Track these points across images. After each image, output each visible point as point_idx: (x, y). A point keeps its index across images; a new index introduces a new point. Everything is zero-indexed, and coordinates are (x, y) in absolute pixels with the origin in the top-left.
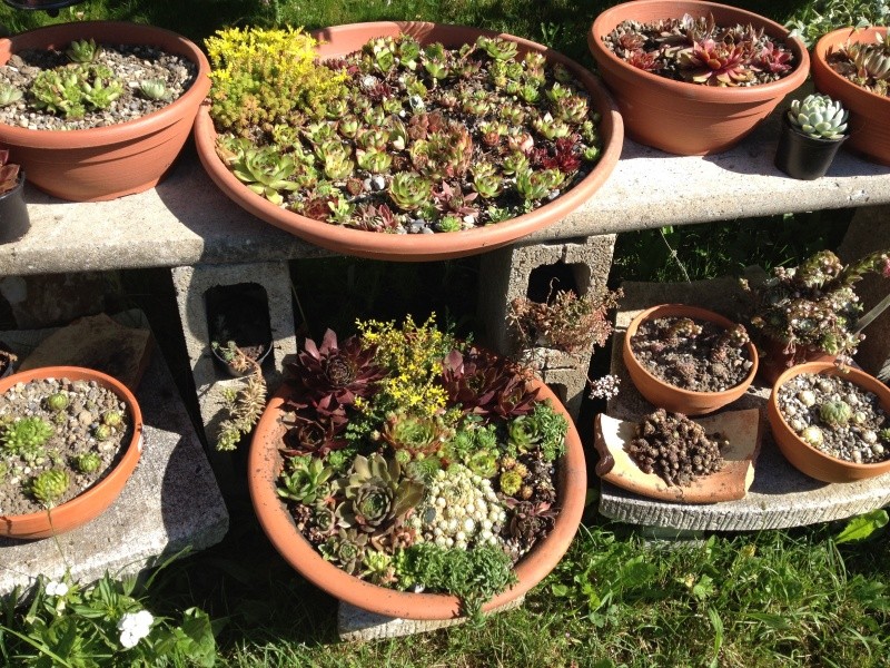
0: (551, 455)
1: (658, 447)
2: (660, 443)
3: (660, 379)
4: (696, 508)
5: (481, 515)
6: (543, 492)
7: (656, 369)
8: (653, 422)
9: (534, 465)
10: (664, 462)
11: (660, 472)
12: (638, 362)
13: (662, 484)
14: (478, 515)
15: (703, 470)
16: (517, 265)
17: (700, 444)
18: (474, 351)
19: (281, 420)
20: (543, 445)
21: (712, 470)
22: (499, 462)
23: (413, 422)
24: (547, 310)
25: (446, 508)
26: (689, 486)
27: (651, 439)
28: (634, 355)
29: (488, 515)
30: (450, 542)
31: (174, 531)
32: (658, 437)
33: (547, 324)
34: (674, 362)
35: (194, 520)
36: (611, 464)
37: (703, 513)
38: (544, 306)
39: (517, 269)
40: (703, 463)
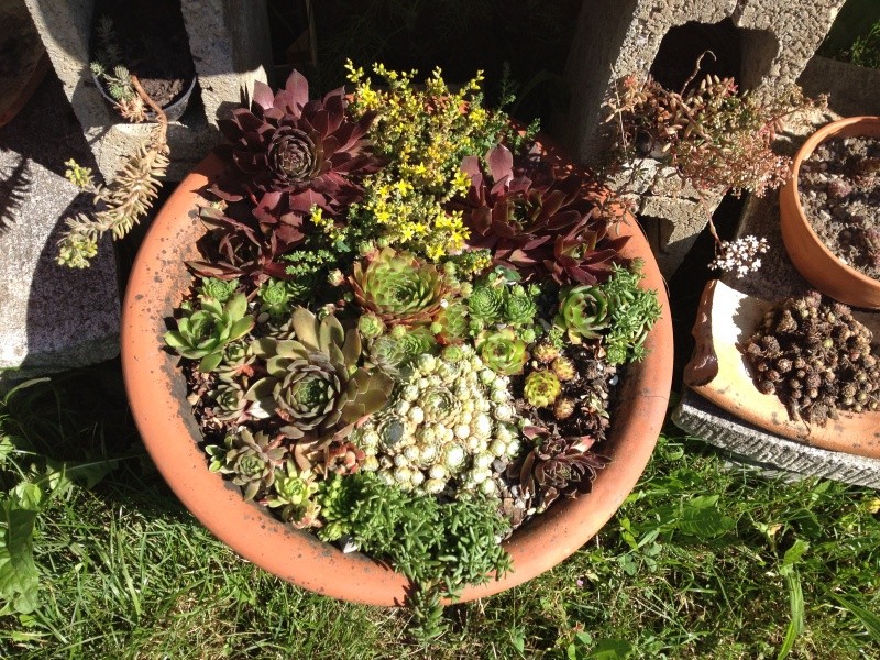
0: (619, 356)
1: (793, 358)
2: (797, 350)
3: (828, 247)
4: (821, 453)
5: (478, 445)
6: (588, 417)
7: (828, 226)
8: (796, 315)
9: (587, 365)
10: (796, 385)
11: (785, 395)
12: (802, 210)
13: (783, 415)
14: (473, 443)
15: (853, 406)
16: (644, 14)
17: (861, 362)
18: (537, 148)
19: (197, 213)
20: (609, 338)
21: (866, 407)
22: (531, 350)
23: (405, 264)
24: (678, 107)
25: (422, 426)
26: (823, 425)
27: (786, 341)
28: (798, 195)
29: (490, 444)
30: (419, 478)
31: (38, 338)
32: (799, 342)
33: (672, 131)
34: (859, 219)
35: (71, 327)
36: (712, 371)
37: (830, 462)
38: (675, 98)
39: (644, 22)
40: (856, 397)
